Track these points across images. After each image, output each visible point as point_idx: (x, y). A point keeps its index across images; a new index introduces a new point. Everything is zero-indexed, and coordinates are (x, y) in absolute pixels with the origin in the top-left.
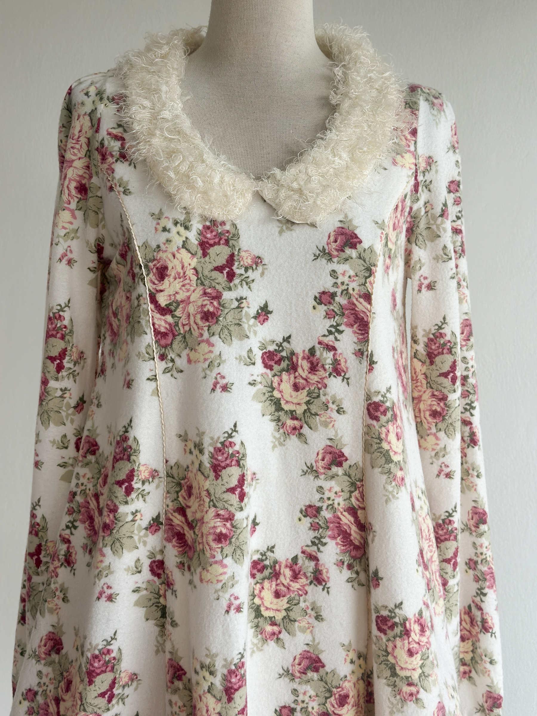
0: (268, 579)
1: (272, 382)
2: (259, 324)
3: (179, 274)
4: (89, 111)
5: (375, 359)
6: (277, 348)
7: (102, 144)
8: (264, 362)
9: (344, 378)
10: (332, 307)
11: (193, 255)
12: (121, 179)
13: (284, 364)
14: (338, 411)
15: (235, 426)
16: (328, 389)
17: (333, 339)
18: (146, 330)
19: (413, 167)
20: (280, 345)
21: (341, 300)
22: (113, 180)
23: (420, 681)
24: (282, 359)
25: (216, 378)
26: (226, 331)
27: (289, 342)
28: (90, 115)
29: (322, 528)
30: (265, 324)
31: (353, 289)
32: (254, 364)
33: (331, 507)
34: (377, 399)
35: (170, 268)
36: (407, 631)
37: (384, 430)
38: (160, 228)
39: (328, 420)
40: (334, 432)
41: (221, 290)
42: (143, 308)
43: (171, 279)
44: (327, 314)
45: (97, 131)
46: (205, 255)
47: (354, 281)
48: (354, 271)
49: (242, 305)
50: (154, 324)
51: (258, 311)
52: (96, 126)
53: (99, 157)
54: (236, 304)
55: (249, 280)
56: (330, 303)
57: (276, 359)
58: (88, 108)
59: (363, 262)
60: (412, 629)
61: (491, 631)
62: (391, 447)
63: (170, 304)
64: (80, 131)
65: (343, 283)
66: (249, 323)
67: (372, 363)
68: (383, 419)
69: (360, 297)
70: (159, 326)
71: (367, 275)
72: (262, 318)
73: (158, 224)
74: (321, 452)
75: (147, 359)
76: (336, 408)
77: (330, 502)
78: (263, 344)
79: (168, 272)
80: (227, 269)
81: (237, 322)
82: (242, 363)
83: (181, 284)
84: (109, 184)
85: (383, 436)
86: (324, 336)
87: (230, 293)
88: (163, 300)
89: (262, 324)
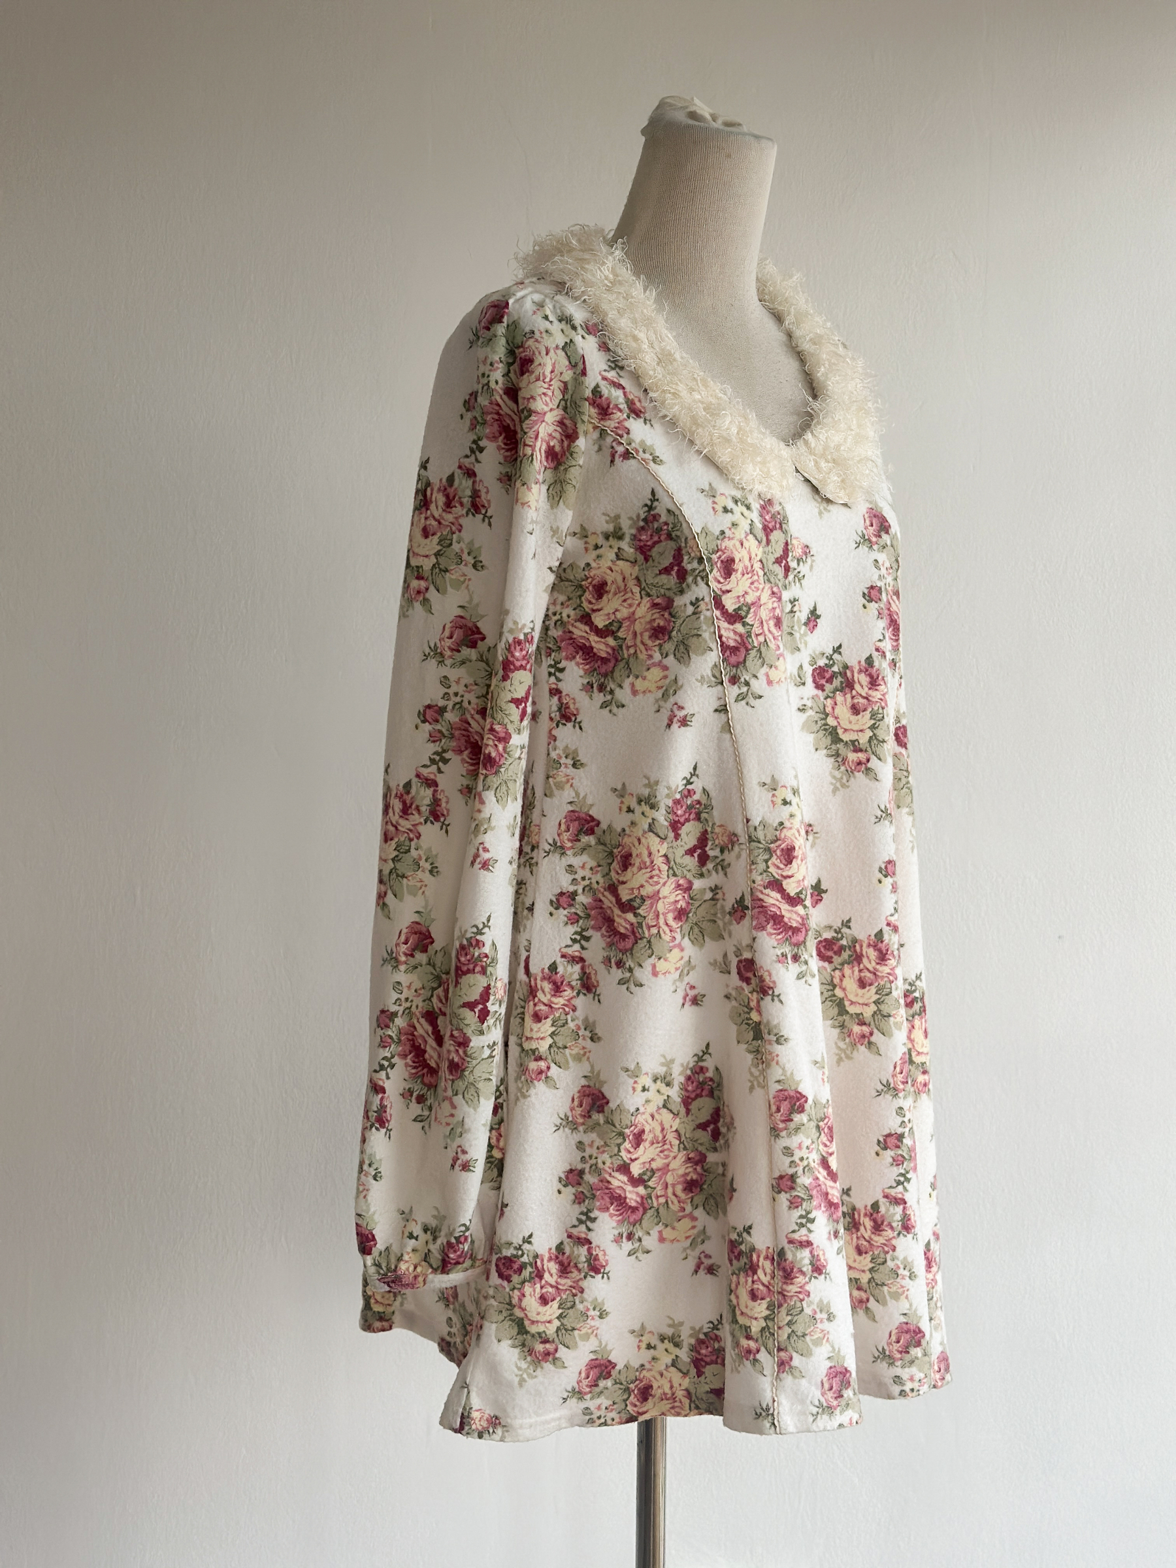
1: (825, 706)
2: (809, 632)
4: (561, 344)
6: (827, 662)
7: (596, 391)
8: (814, 680)
11: (759, 542)
12: (642, 442)
13: (837, 682)
18: (711, 645)
20: (830, 658)
22: (629, 444)
24: (834, 675)
28: (563, 348)
30: (815, 632)
31: (889, 585)
32: (804, 684)
35: (737, 561)
38: (719, 508)
42: (706, 617)
43: (739, 575)
45: (584, 373)
46: (767, 542)
47: (889, 574)
48: (889, 561)
49: (795, 608)
50: (720, 637)
51: (808, 615)
52: (579, 367)
53: (593, 411)
54: (790, 606)
55: (801, 575)
58: (560, 340)
63: (739, 608)
64: (552, 372)
65: (883, 577)
70: (728, 638)
72: (811, 624)
73: (714, 503)
75: (714, 684)
78: (813, 658)
79: (735, 567)
80: (784, 562)
81: (790, 630)
83: (750, 581)
84: (620, 449)
88: (730, 604)
89: (811, 632)
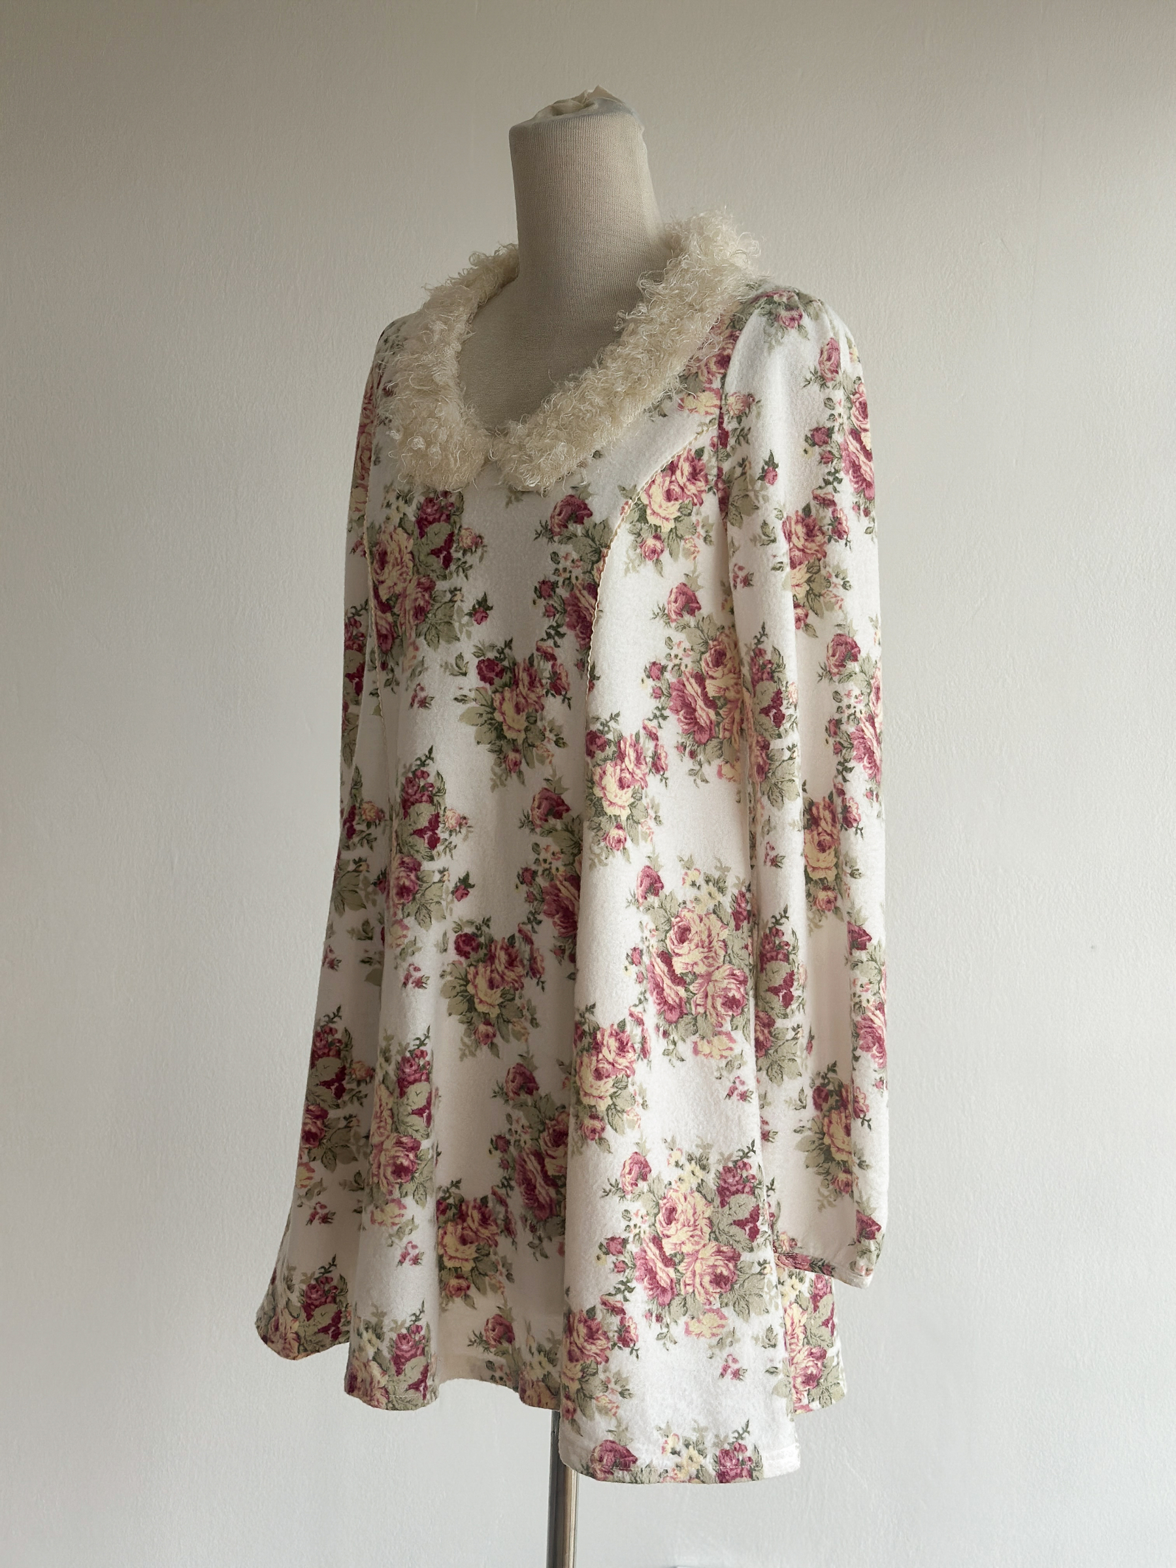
0: (484, 962)
1: (492, 699)
2: (475, 623)
3: (396, 559)
5: (597, 673)
8: (480, 673)
9: (565, 697)
10: (551, 602)
11: (410, 535)
13: (507, 677)
14: (557, 743)
15: (431, 751)
16: (545, 713)
17: (552, 645)
19: (717, 411)
21: (562, 592)
23: (608, 1115)
24: (503, 670)
25: (415, 691)
26: (433, 632)
27: (510, 648)
29: (536, 900)
30: (483, 623)
31: (577, 578)
32: (465, 674)
33: (547, 871)
34: (597, 726)
35: (389, 553)
36: (597, 1044)
37: (598, 770)
39: (546, 754)
40: (551, 772)
41: (435, 578)
43: (391, 567)
44: (546, 611)
46: (422, 534)
47: (578, 567)
48: (578, 553)
49: (455, 599)
51: (474, 606)
54: (449, 596)
55: (467, 566)
56: (550, 596)
57: (498, 669)
59: (591, 542)
60: (605, 1043)
61: (862, 1116)
62: (605, 794)
63: (390, 599)
65: (565, 570)
66: (462, 622)
67: (594, 678)
68: (600, 755)
69: (584, 589)
70: (381, 626)
71: (594, 559)
72: (479, 616)
74: (537, 797)
76: (554, 739)
77: (547, 866)
78: (480, 649)
79: (388, 558)
80: (445, 553)
81: (447, 619)
82: (448, 673)
83: (399, 572)
85: (596, 778)
86: (542, 640)
87: (443, 582)
88: (384, 594)
89: (479, 624)
